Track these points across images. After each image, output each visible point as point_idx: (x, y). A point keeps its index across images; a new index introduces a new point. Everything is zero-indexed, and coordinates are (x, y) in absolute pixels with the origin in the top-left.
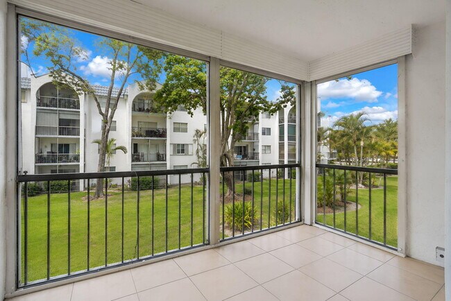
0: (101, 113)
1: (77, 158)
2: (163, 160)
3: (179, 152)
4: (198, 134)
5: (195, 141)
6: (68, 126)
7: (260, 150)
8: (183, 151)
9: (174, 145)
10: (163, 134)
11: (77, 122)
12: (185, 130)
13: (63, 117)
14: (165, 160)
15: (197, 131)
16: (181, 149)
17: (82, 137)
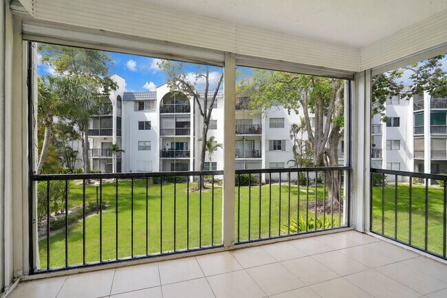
0: (202, 114)
1: (188, 154)
2: (258, 157)
3: (275, 149)
4: (295, 128)
5: (292, 136)
6: (182, 127)
7: (384, 145)
8: (279, 148)
9: (270, 141)
10: (259, 131)
11: (188, 123)
12: (282, 126)
13: (179, 120)
14: (261, 157)
15: (294, 126)
16: (277, 145)
17: (191, 136)
